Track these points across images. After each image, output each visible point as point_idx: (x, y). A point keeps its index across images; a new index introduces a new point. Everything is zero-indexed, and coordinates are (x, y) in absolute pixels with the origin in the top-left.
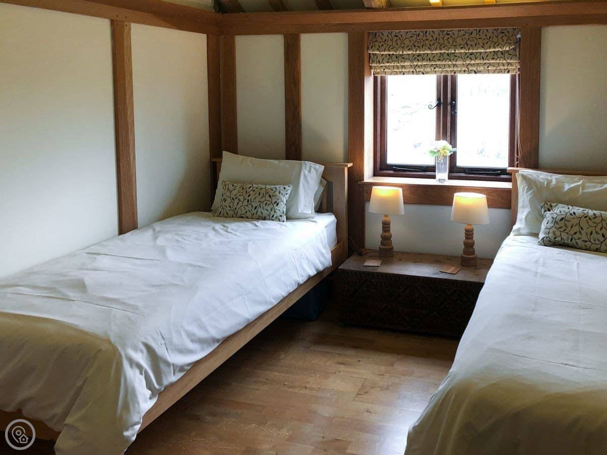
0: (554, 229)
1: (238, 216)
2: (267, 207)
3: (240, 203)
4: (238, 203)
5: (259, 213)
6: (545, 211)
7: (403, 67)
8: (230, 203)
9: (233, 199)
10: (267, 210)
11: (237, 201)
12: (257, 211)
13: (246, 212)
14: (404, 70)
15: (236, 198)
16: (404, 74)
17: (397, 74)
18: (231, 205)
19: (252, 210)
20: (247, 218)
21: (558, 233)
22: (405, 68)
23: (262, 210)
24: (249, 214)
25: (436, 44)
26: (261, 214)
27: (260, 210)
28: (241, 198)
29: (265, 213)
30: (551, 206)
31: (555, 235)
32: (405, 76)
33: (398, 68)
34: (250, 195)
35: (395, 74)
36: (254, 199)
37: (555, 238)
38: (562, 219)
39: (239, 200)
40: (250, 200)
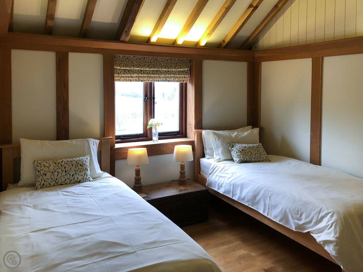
0: (241, 155)
1: (59, 184)
2: (80, 174)
3: (60, 175)
4: (58, 174)
5: (76, 179)
6: (231, 148)
7: (132, 77)
8: (51, 176)
9: (53, 172)
10: (82, 176)
11: (56, 173)
12: (74, 178)
13: (65, 180)
14: (132, 79)
15: (55, 171)
16: (131, 81)
17: (127, 81)
18: (52, 177)
19: (70, 177)
20: (66, 184)
21: (244, 157)
22: (133, 78)
23: (77, 176)
24: (68, 181)
25: (151, 65)
26: (77, 180)
27: (76, 176)
28: (60, 171)
29: (80, 178)
30: (233, 145)
31: (243, 157)
32: (131, 82)
33: (129, 78)
34: (65, 168)
35: (126, 81)
36: (70, 170)
37: (244, 159)
38: (243, 150)
39: (58, 172)
40: (67, 171)
